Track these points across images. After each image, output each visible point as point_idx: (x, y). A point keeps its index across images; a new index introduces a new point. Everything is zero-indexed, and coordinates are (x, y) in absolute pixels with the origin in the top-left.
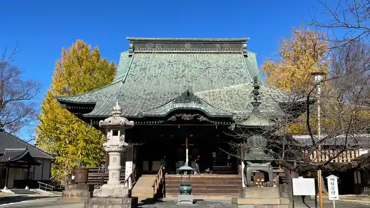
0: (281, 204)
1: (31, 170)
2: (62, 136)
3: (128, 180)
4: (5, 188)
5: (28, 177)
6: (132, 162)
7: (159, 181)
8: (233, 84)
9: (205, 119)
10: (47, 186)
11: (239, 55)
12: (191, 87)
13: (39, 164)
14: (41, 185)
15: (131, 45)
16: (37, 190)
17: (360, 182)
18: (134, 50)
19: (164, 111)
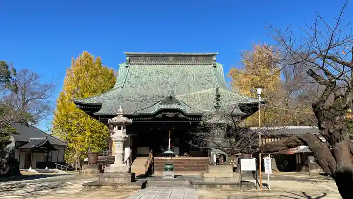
0: (233, 177)
1: (50, 154)
2: (73, 128)
3: (127, 162)
4: (31, 168)
5: (47, 160)
6: (129, 148)
7: (149, 162)
8: (205, 89)
9: (183, 116)
10: (63, 167)
11: (210, 66)
12: (173, 92)
13: (55, 150)
14: (58, 166)
15: (128, 58)
16: (55, 169)
17: (300, 162)
18: (130, 62)
19: (153, 110)
